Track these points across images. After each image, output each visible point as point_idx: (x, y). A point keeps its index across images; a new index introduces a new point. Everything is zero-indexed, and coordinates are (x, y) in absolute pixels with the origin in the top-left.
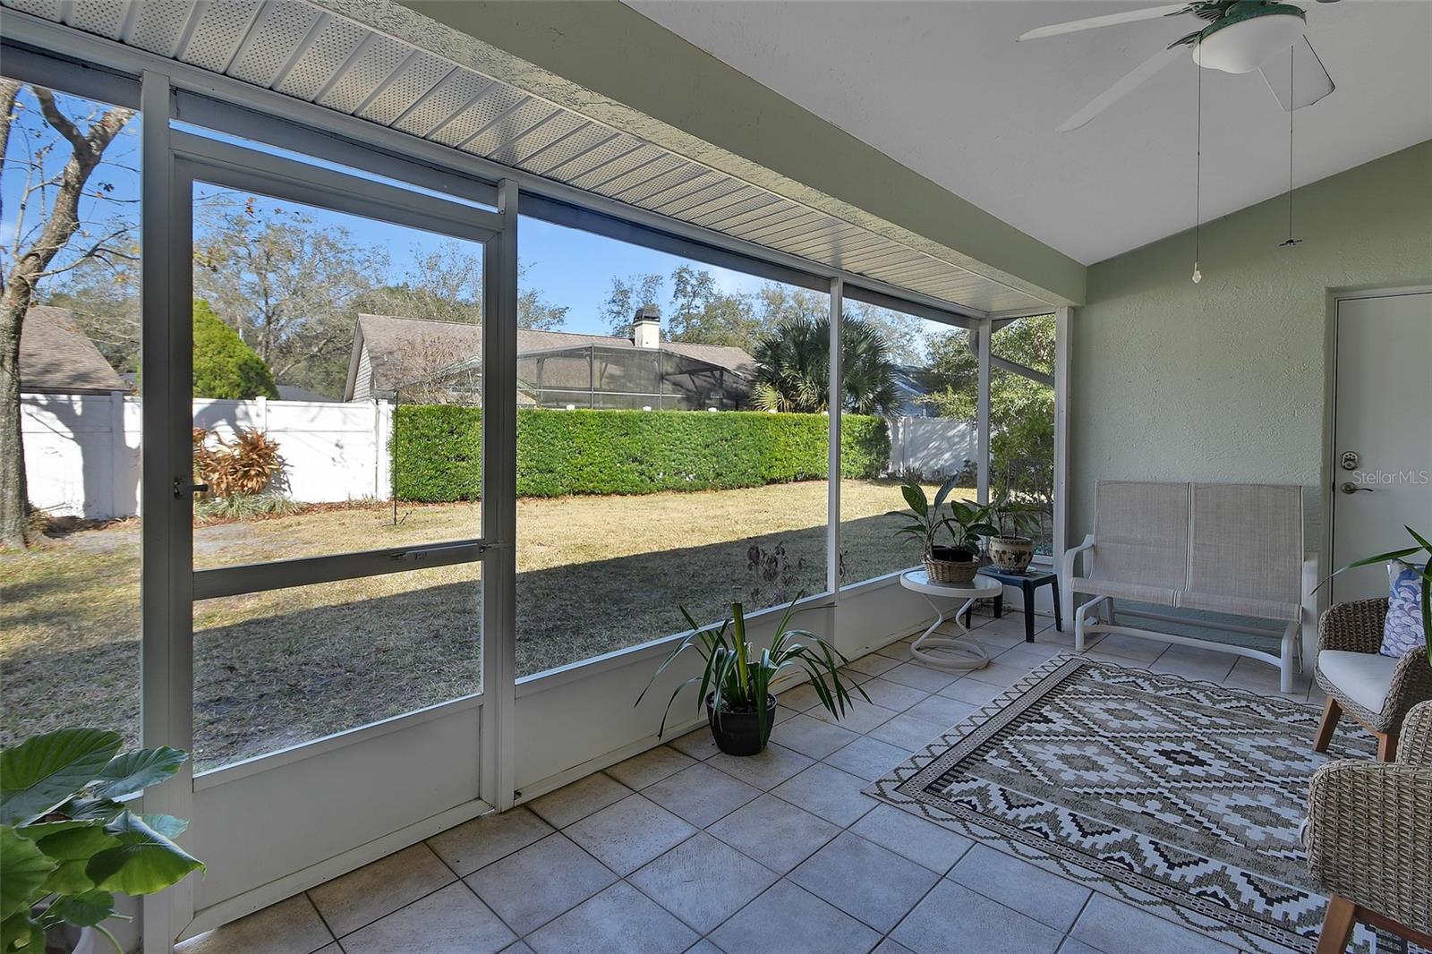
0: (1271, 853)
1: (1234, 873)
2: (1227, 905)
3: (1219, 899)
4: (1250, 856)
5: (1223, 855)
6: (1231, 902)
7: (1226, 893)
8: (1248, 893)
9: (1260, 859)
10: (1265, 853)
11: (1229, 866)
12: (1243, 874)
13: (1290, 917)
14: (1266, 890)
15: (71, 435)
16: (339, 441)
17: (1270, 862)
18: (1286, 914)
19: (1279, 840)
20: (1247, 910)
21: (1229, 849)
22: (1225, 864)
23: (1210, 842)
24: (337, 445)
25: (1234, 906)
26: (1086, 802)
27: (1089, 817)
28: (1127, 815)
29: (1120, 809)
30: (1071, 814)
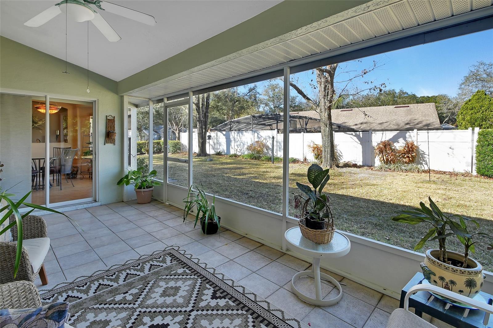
0: (79, 313)
1: (84, 296)
2: (78, 286)
3: (81, 286)
4: (85, 306)
5: (92, 299)
6: (78, 288)
7: (81, 289)
8: (75, 294)
9: (81, 307)
10: (81, 311)
11: (87, 297)
12: (81, 298)
13: (61, 296)
14: (71, 299)
15: (360, 143)
16: (451, 146)
17: (77, 309)
18: (62, 296)
19: (81, 322)
20: (72, 289)
21: (92, 303)
22: (89, 297)
23: (99, 300)
24: (450, 148)
25: (76, 288)
26: (144, 281)
27: (135, 278)
28: (130, 288)
29: (134, 287)
30: (139, 275)
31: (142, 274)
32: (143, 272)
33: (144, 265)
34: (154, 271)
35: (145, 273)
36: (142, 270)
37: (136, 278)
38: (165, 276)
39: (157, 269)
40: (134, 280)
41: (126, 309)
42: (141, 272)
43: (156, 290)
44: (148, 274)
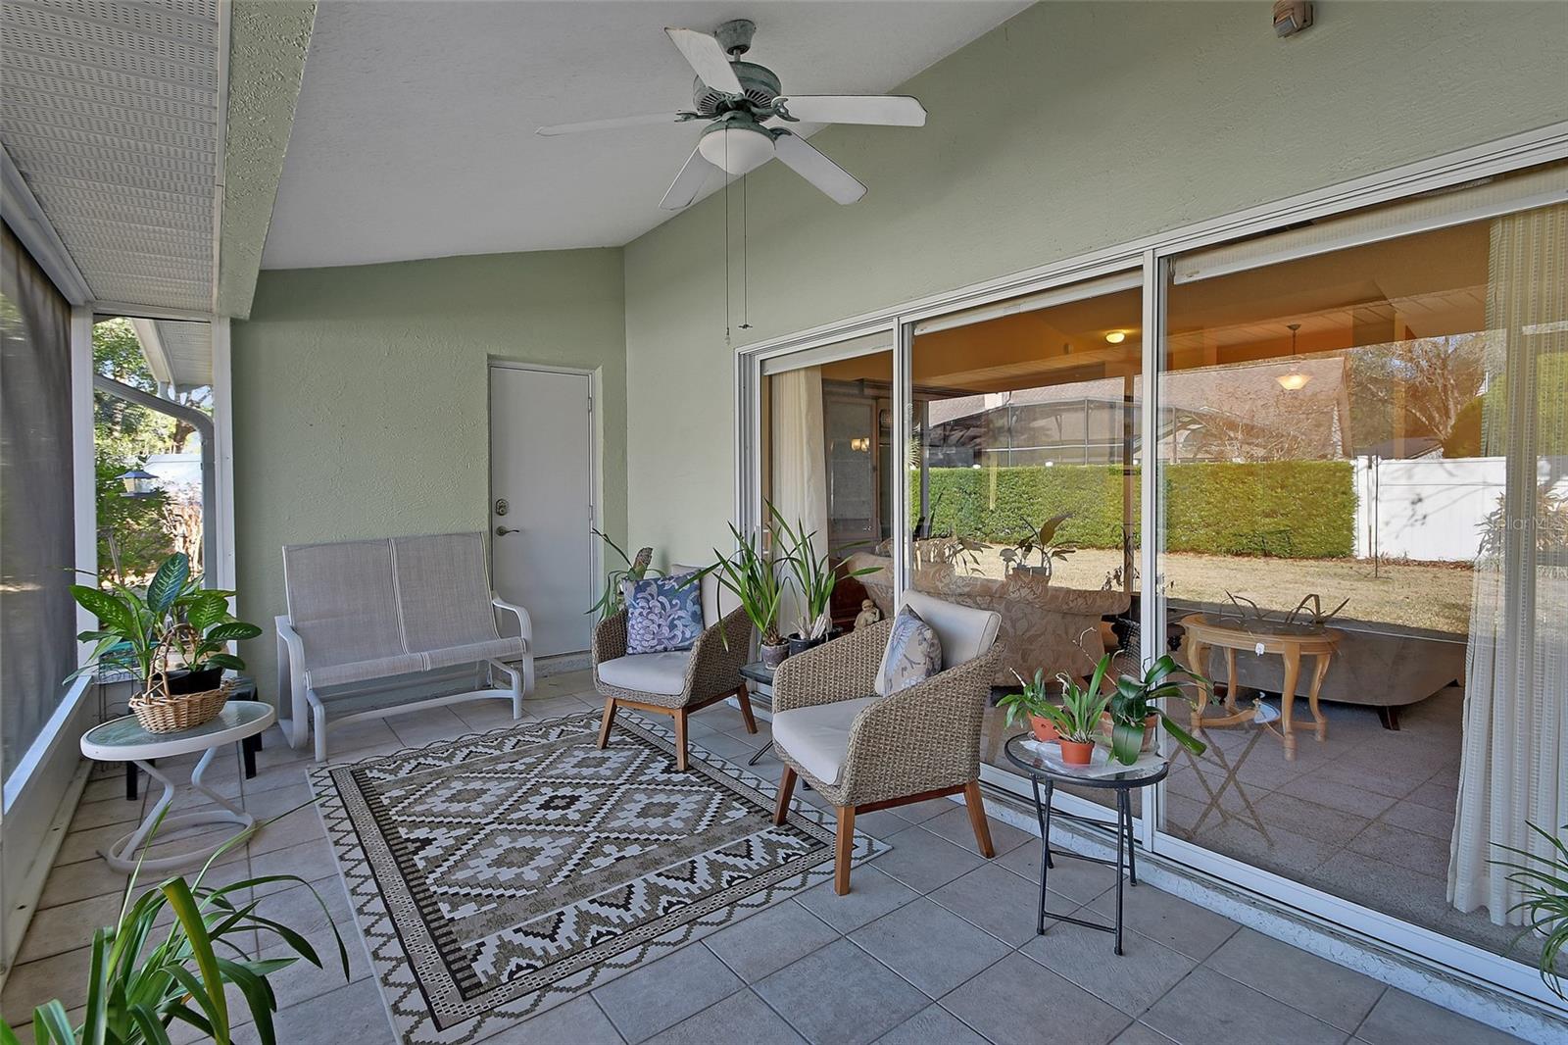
26: (579, 883)
27: (603, 893)
28: (614, 870)
29: (603, 870)
30: (591, 902)
31: (584, 904)
32: (580, 912)
33: (578, 938)
34: (547, 915)
35: (576, 907)
36: (584, 920)
37: (600, 895)
38: (518, 896)
39: (537, 919)
40: (604, 889)
41: (613, 830)
42: (587, 912)
43: (550, 862)
44: (564, 904)
